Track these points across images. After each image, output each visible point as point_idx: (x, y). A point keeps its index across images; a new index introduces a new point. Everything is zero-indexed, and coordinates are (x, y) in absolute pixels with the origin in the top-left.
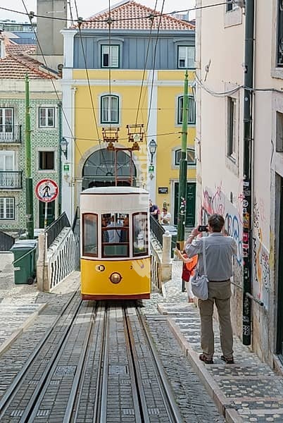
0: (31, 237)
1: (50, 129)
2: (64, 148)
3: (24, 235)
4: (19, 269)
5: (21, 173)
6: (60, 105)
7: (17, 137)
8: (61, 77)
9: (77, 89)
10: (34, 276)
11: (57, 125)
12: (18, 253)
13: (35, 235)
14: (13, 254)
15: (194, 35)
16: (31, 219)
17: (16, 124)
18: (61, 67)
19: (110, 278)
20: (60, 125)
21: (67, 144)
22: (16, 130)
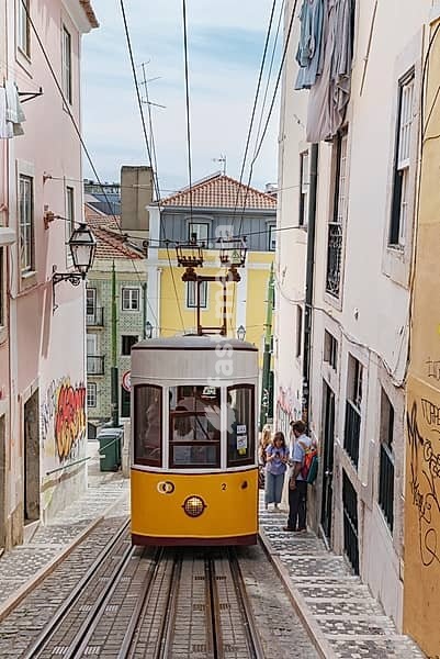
0: (116, 425)
1: (134, 312)
2: (148, 332)
3: (110, 423)
4: (104, 456)
5: (103, 358)
6: (145, 287)
7: (99, 320)
8: (146, 255)
9: (162, 270)
10: (120, 464)
11: (141, 308)
12: (103, 441)
13: (120, 423)
14: (98, 443)
15: (275, 215)
16: (117, 408)
17: (98, 306)
18: (146, 244)
19: (184, 506)
20: (145, 308)
21: (152, 328)
22: (98, 312)
